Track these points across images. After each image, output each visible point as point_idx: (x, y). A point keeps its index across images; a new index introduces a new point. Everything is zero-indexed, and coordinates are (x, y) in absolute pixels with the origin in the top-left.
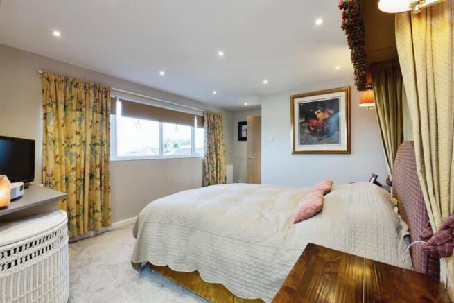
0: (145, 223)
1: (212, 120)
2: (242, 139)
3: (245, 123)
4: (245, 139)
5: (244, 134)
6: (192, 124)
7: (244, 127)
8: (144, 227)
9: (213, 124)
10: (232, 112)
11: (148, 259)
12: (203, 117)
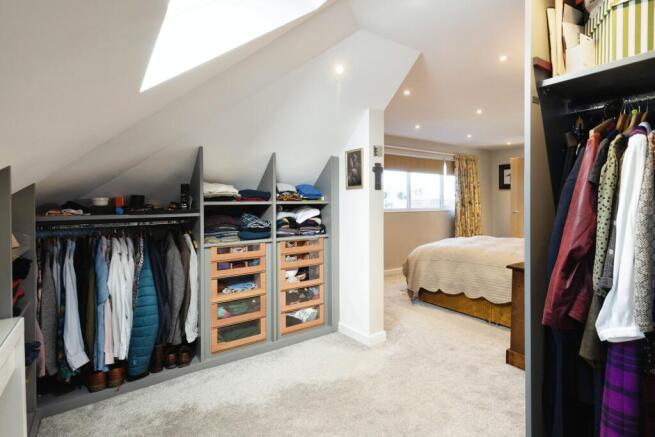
0: (417, 261)
1: (465, 165)
2: (504, 186)
3: (508, 167)
4: (508, 187)
5: (507, 181)
6: (441, 172)
7: (506, 172)
8: (416, 266)
9: (466, 170)
10: (490, 153)
11: (421, 286)
12: (453, 163)
